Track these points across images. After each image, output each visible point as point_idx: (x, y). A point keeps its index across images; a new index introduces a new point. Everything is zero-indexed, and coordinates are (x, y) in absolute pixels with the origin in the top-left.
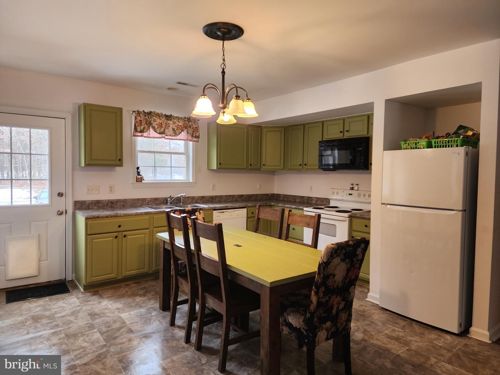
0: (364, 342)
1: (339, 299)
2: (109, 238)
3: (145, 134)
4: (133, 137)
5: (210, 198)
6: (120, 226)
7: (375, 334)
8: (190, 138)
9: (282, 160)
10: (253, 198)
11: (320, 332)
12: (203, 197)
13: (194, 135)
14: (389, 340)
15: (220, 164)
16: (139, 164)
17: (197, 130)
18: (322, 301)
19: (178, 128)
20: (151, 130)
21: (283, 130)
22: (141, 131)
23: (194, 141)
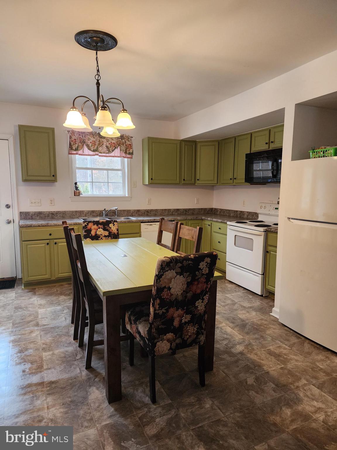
0: (240, 355)
1: (180, 312)
2: (42, 245)
3: (80, 152)
4: (70, 155)
5: (145, 212)
6: (50, 235)
7: (257, 349)
8: (124, 155)
9: (216, 175)
10: (190, 212)
11: (159, 342)
12: (138, 211)
13: (128, 152)
14: (268, 356)
15: (152, 179)
16: (78, 180)
17: (131, 146)
18: (159, 313)
19: (112, 146)
20: (85, 148)
21: (217, 143)
22: (76, 150)
23: (128, 158)
